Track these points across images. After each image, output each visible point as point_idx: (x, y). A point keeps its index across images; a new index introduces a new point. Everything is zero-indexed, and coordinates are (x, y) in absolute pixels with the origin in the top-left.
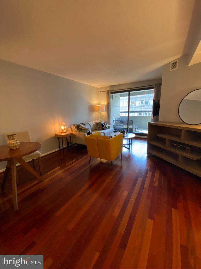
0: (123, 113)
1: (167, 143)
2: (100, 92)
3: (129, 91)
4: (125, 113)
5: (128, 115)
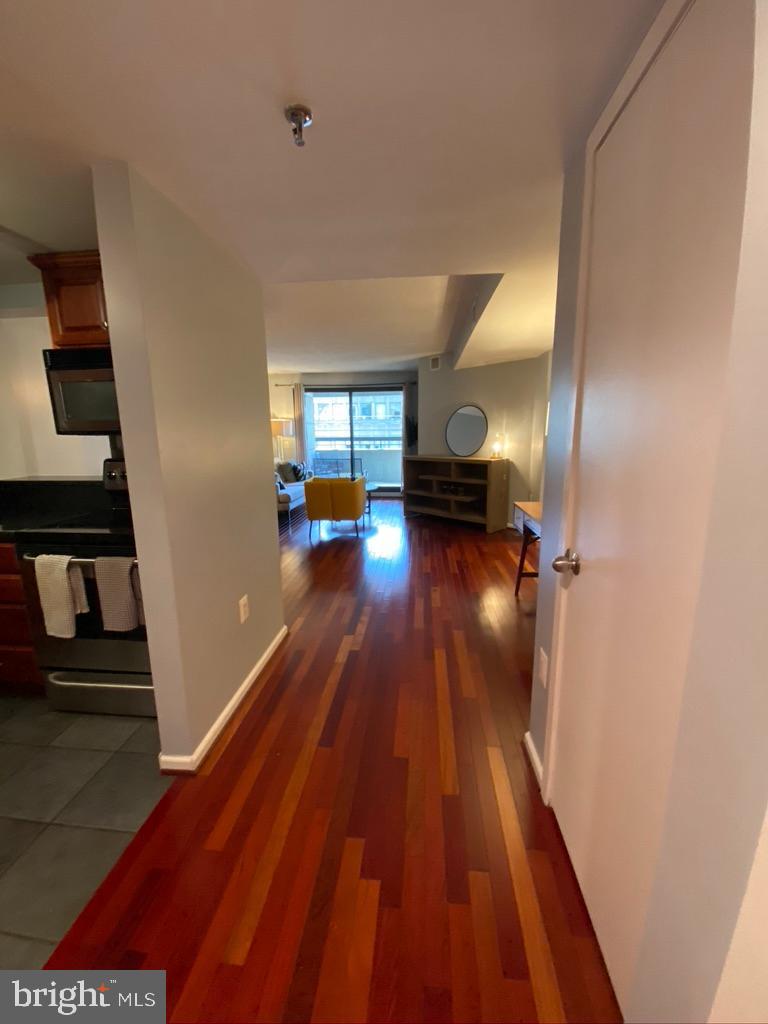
0: (338, 442)
1: (435, 488)
2: (277, 385)
3: (350, 390)
4: (343, 442)
5: (352, 446)
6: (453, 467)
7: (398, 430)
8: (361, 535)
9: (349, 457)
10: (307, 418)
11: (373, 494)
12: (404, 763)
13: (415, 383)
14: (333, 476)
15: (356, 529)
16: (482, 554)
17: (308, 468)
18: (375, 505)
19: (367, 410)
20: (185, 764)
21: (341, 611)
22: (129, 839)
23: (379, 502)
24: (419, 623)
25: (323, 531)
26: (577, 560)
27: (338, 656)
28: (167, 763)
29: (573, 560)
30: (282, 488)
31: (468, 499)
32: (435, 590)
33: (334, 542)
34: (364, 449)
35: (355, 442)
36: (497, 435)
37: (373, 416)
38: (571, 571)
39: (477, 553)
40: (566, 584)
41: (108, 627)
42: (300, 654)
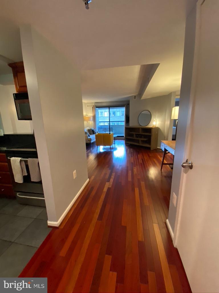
0: (105, 123)
1: (134, 136)
2: (88, 106)
3: (109, 107)
4: (107, 123)
5: (109, 124)
6: (140, 129)
7: (123, 119)
8: (112, 150)
9: (109, 127)
10: (97, 116)
11: (115, 138)
12: (125, 227)
13: (129, 104)
14: (104, 133)
15: (111, 148)
16: (149, 156)
17: (96, 130)
18: (116, 141)
19: (114, 113)
20: (55, 224)
21: (106, 174)
22: (36, 250)
23: (118, 140)
24: (130, 179)
25: (101, 149)
26: (192, 164)
27: (104, 189)
28: (50, 224)
29: (189, 164)
30: (89, 136)
31: (145, 139)
32: (135, 168)
33: (104, 152)
34: (113, 124)
35: (110, 123)
36: (155, 119)
37: (116, 115)
38: (189, 168)
39: (148, 157)
40: (186, 172)
41: (32, 180)
42: (92, 188)
